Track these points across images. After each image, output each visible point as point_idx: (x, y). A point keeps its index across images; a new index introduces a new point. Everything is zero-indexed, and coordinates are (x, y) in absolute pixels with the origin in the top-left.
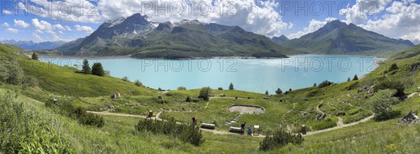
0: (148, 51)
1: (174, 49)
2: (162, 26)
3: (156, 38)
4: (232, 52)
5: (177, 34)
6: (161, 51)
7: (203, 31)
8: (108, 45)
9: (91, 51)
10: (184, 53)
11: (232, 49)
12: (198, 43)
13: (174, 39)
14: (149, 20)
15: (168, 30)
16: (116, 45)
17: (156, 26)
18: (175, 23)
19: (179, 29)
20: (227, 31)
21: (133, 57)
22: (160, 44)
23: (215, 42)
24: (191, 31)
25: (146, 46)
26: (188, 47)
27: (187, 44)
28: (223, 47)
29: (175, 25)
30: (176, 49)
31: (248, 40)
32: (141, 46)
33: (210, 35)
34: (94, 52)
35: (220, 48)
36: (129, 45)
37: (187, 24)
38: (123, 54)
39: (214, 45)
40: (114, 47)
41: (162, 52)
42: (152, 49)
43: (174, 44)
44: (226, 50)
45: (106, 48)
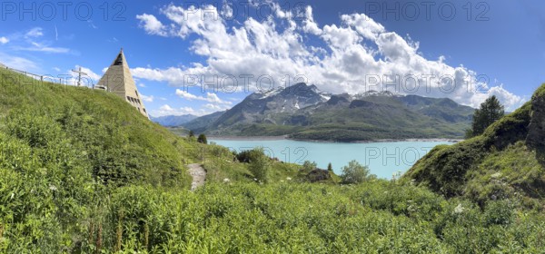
0: (313, 131)
1: (349, 129)
2: (335, 99)
3: (325, 115)
4: (437, 132)
5: (357, 109)
6: (330, 131)
7: (395, 105)
8: (257, 122)
9: (233, 129)
10: (363, 134)
11: (437, 129)
12: (387, 120)
13: (352, 115)
14: (317, 92)
15: (344, 104)
16: (269, 122)
17: (328, 98)
18: (356, 96)
19: (360, 103)
20: (432, 105)
21: (290, 138)
22: (331, 121)
23: (413, 119)
24: (377, 105)
25: (311, 124)
26: (371, 126)
27: (371, 122)
28: (424, 126)
29: (354, 98)
30: (353, 129)
31: (463, 117)
32: (305, 124)
33: (406, 110)
34: (237, 131)
35: (421, 127)
36: (288, 122)
37: (373, 97)
38: (278, 134)
39: (411, 123)
40: (264, 125)
41: (332, 132)
42: (318, 129)
43: (350, 122)
44: (429, 130)
45: (254, 126)
